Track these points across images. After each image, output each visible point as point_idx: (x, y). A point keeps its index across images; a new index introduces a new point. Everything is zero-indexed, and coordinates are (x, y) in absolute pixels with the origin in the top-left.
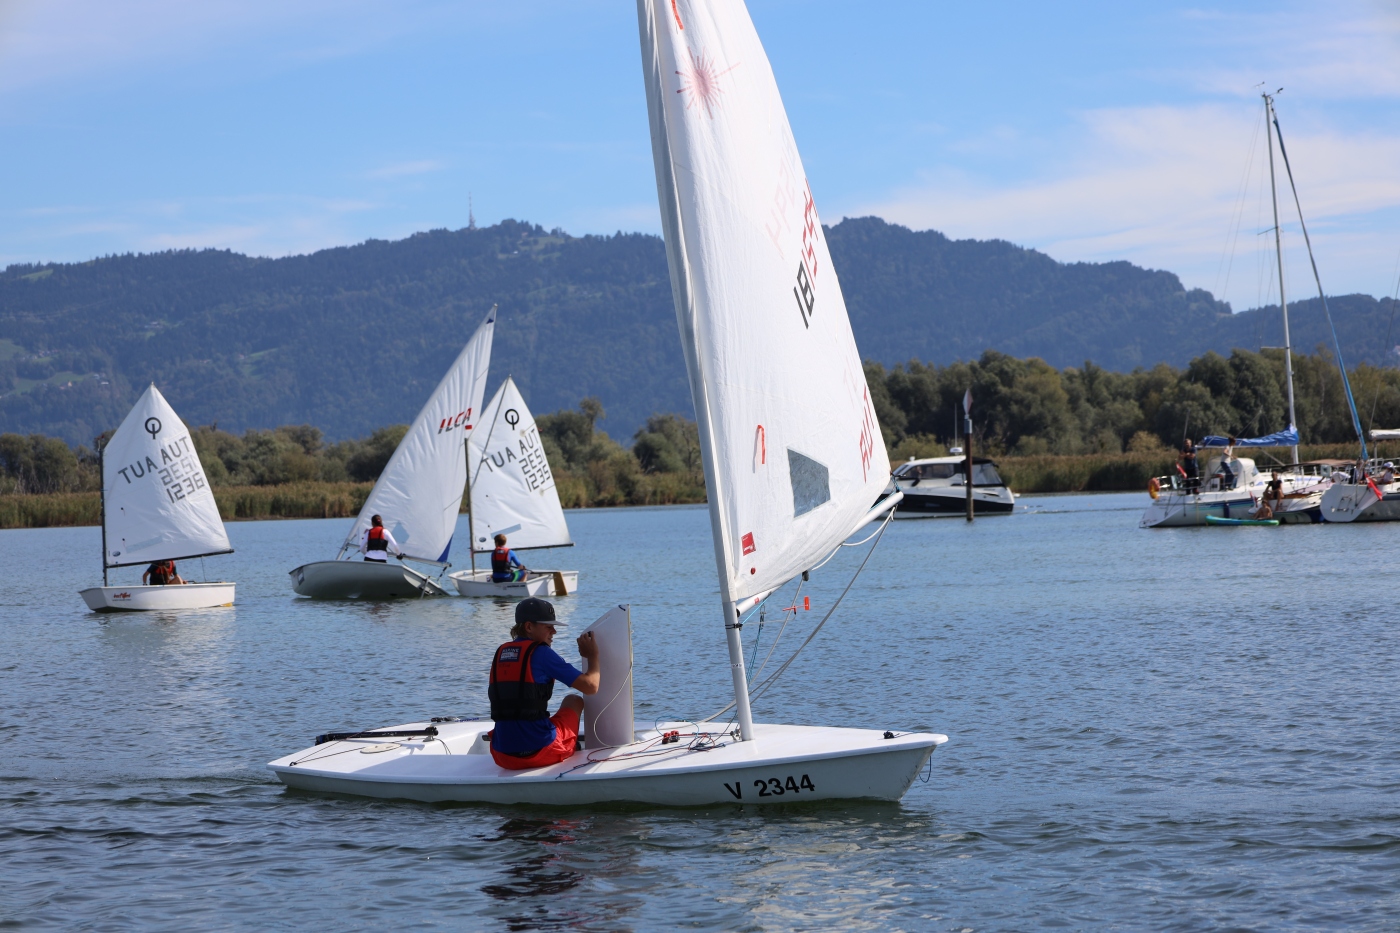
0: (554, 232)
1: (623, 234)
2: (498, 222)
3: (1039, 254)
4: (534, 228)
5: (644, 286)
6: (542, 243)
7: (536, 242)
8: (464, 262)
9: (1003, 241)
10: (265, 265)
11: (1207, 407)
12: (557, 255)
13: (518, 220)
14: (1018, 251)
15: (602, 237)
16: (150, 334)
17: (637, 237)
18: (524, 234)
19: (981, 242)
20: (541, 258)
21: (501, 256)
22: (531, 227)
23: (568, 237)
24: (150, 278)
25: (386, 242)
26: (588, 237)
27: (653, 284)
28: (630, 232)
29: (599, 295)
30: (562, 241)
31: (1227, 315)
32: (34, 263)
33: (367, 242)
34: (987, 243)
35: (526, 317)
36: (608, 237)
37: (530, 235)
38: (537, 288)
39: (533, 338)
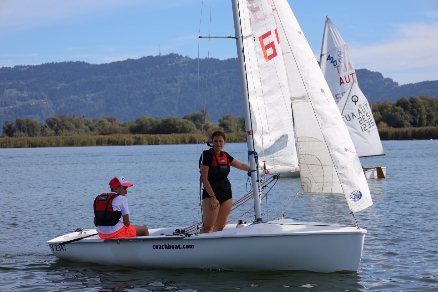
0: (186, 57)
1: (208, 58)
2: (168, 54)
4: (180, 56)
5: (214, 74)
6: (182, 61)
7: (180, 60)
8: (158, 66)
10: (95, 66)
11: (402, 114)
12: (187, 64)
13: (175, 53)
15: (201, 59)
16: (59, 88)
17: (212, 59)
18: (177, 58)
20: (182, 65)
21: (169, 65)
22: (179, 56)
23: (190, 59)
24: (58, 70)
25: (133, 60)
26: (197, 59)
27: (217, 74)
28: (210, 57)
29: (200, 77)
30: (188, 60)
31: (397, 86)
32: (23, 65)
33: (127, 60)
35: (177, 84)
36: (203, 59)
37: (178, 58)
38: (180, 74)
39: (179, 90)
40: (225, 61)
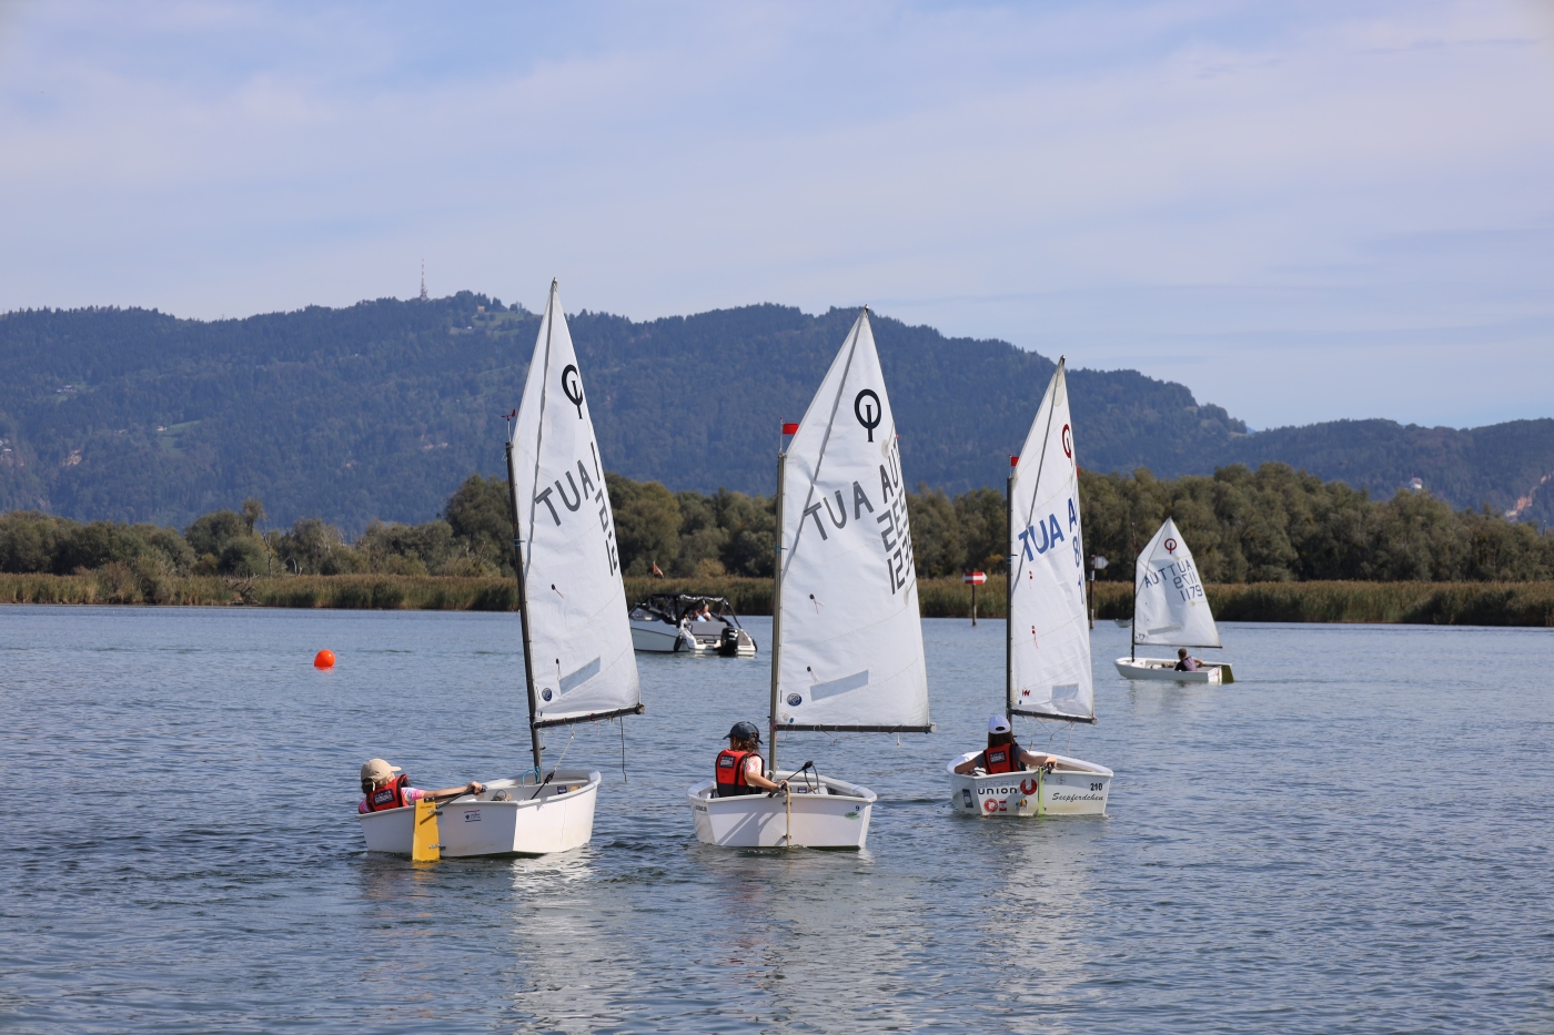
0: (514, 307)
1: (589, 314)
2: (453, 294)
3: (1041, 357)
4: (492, 301)
6: (499, 319)
7: (492, 317)
8: (412, 336)
9: (1002, 342)
10: (195, 328)
12: (515, 332)
13: (475, 292)
14: (1019, 353)
16: (62, 399)
17: (603, 316)
18: (481, 308)
19: (978, 341)
20: (497, 335)
21: (453, 331)
22: (488, 301)
23: (529, 314)
24: (66, 337)
25: (328, 309)
27: (617, 370)
28: (596, 311)
30: (522, 318)
31: (1241, 435)
33: (307, 308)
34: (985, 342)
35: (475, 399)
37: (486, 310)
38: (490, 368)
39: (481, 423)
40: (647, 325)
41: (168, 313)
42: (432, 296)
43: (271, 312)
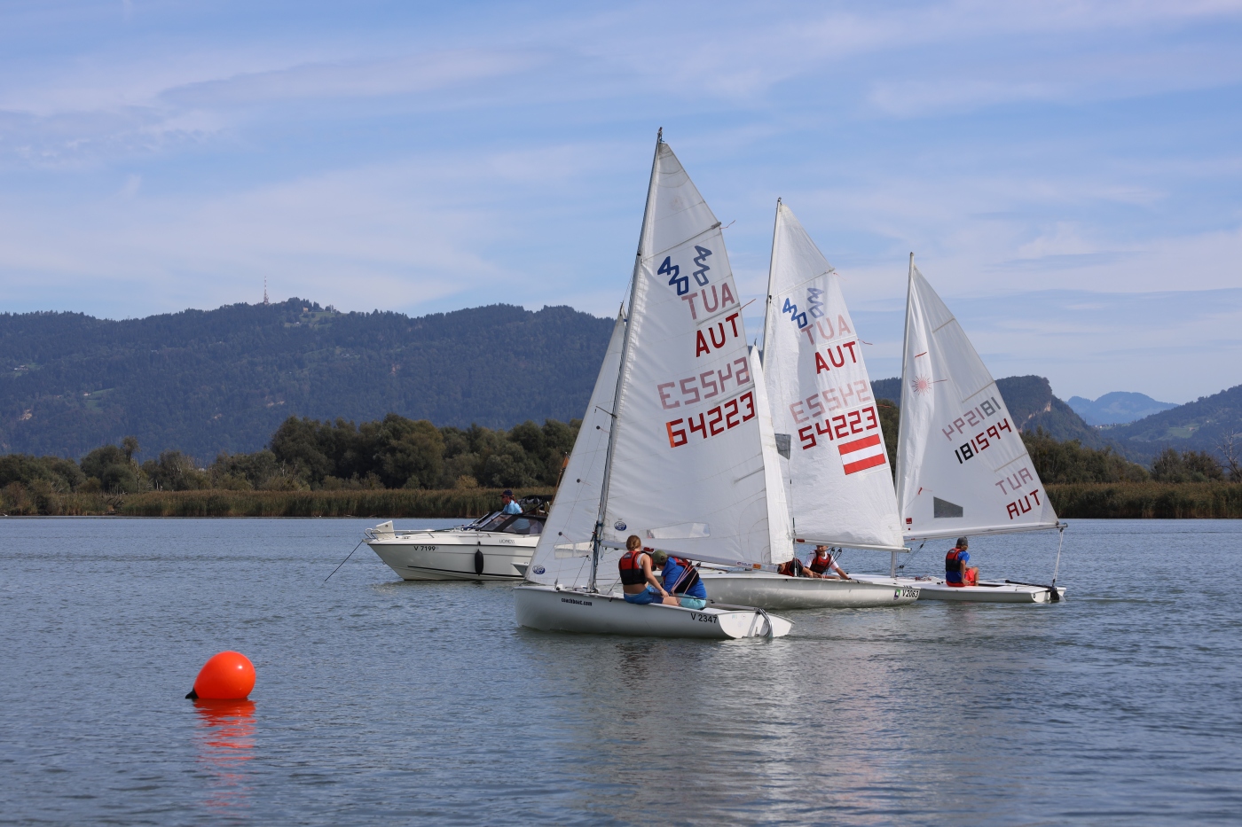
0: (328, 309)
1: (379, 312)
2: (286, 300)
4: (313, 305)
5: (392, 351)
6: (318, 316)
7: (313, 316)
8: (258, 329)
10: (110, 325)
12: (329, 325)
13: (301, 299)
15: (363, 313)
16: (18, 374)
17: (389, 314)
18: (306, 309)
20: (317, 326)
21: (287, 325)
22: (310, 304)
23: (339, 313)
24: (21, 332)
25: (201, 311)
26: (352, 313)
27: (399, 350)
28: (384, 311)
29: (357, 357)
30: (334, 316)
33: (186, 311)
35: (303, 372)
36: (368, 314)
37: (309, 310)
38: (313, 350)
39: (306, 387)
40: (419, 319)
41: (91, 316)
42: (271, 301)
43: (161, 314)
